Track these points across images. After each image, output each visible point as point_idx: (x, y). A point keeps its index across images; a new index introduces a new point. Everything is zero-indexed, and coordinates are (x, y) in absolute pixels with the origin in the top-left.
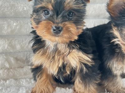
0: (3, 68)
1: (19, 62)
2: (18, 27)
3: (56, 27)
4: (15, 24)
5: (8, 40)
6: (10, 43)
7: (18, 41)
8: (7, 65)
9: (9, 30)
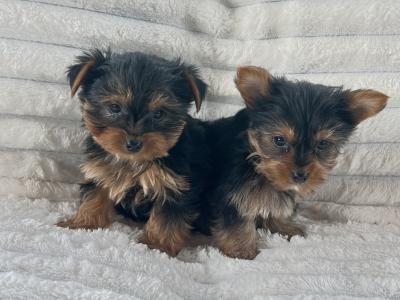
0: (34, 177)
1: (65, 171)
2: (67, 104)
3: (132, 142)
4: (61, 97)
5: (47, 126)
6: (50, 132)
7: (67, 132)
8: (41, 174)
9: (50, 107)
